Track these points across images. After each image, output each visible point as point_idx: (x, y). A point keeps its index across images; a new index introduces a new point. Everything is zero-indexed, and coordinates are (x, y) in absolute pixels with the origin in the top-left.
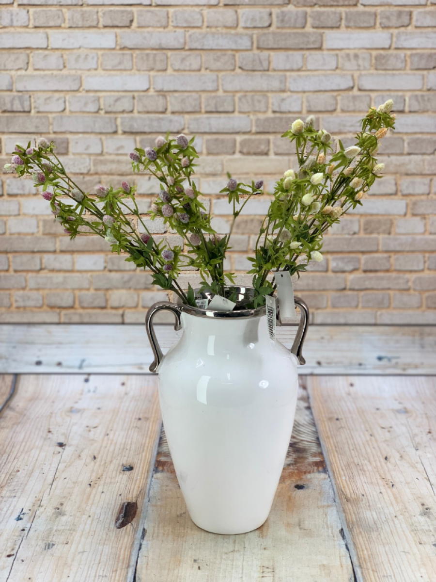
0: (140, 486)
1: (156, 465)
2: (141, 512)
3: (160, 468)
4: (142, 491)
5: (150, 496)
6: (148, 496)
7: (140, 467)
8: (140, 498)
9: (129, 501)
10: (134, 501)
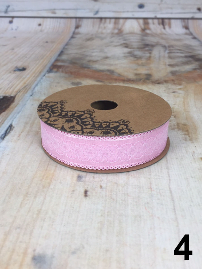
0: (27, 83)
1: (51, 68)
2: (16, 106)
3: (55, 70)
4: (27, 87)
5: (34, 91)
6: (33, 91)
7: (33, 69)
8: (22, 92)
9: (7, 95)
10: (12, 95)
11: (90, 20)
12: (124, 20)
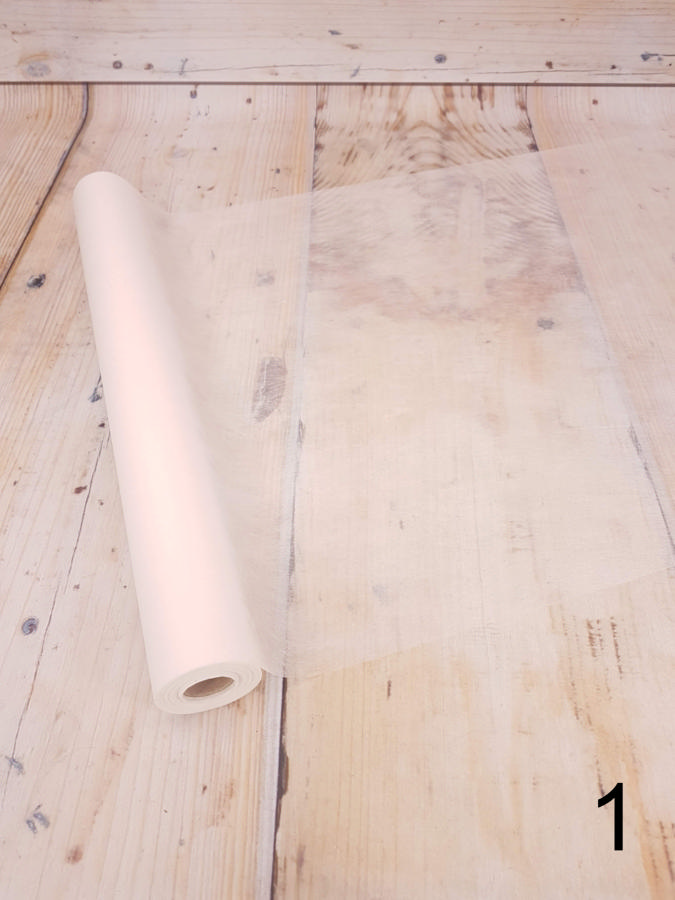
0: (288, 324)
1: (310, 272)
2: (293, 383)
3: (317, 281)
4: (291, 333)
5: (305, 343)
6: (302, 343)
7: (284, 278)
8: (290, 348)
9: (273, 356)
10: (280, 356)
11: (343, 87)
12: (409, 87)
